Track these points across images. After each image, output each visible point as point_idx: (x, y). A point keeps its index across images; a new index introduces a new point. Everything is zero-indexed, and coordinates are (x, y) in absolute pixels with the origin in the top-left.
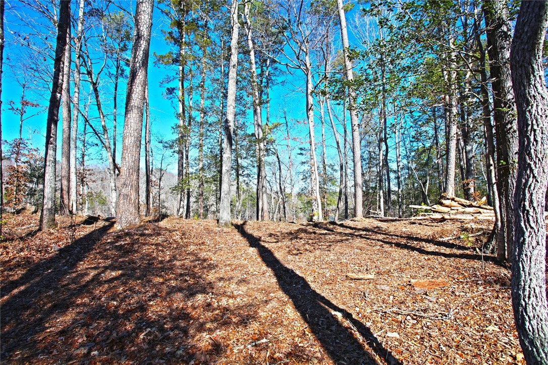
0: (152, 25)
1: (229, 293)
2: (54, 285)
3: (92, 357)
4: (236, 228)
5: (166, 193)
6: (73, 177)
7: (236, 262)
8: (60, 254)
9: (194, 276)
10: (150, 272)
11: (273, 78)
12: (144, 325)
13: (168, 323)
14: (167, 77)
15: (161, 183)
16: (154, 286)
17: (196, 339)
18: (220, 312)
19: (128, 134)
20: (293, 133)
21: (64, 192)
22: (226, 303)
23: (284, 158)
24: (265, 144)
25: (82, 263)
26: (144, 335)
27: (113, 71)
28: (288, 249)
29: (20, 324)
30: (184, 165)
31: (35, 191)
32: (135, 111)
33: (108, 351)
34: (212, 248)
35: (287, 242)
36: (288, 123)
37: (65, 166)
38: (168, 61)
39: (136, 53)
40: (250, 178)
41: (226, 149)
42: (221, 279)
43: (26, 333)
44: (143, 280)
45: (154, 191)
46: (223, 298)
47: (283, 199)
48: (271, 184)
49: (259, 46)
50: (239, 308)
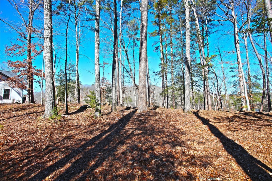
0: (148, 20)
1: (194, 148)
2: (118, 134)
3: (134, 166)
4: (194, 114)
5: (157, 96)
6: (121, 91)
7: (196, 132)
8: (119, 121)
9: (174, 137)
10: (154, 132)
11: (210, 30)
12: (153, 157)
13: (164, 158)
14: (154, 42)
15: (154, 92)
16: (156, 139)
17: (178, 169)
18: (190, 157)
19: (141, 70)
20: (225, 60)
21: (118, 97)
22: (193, 153)
23: (220, 74)
24: (208, 68)
25: (127, 126)
26: (154, 161)
27: (132, 44)
28: (227, 127)
29: (109, 147)
30: (165, 83)
31: (108, 96)
32: (143, 60)
33: (140, 165)
34: (182, 123)
35: (226, 123)
36: (221, 54)
37: (118, 86)
38: (155, 35)
39: (142, 34)
40: (200, 87)
41: (187, 73)
42: (189, 140)
43: (112, 151)
44: (151, 136)
45: (151, 95)
46: (191, 150)
47: (220, 98)
48: (212, 90)
49: (200, 15)
50: (200, 157)
